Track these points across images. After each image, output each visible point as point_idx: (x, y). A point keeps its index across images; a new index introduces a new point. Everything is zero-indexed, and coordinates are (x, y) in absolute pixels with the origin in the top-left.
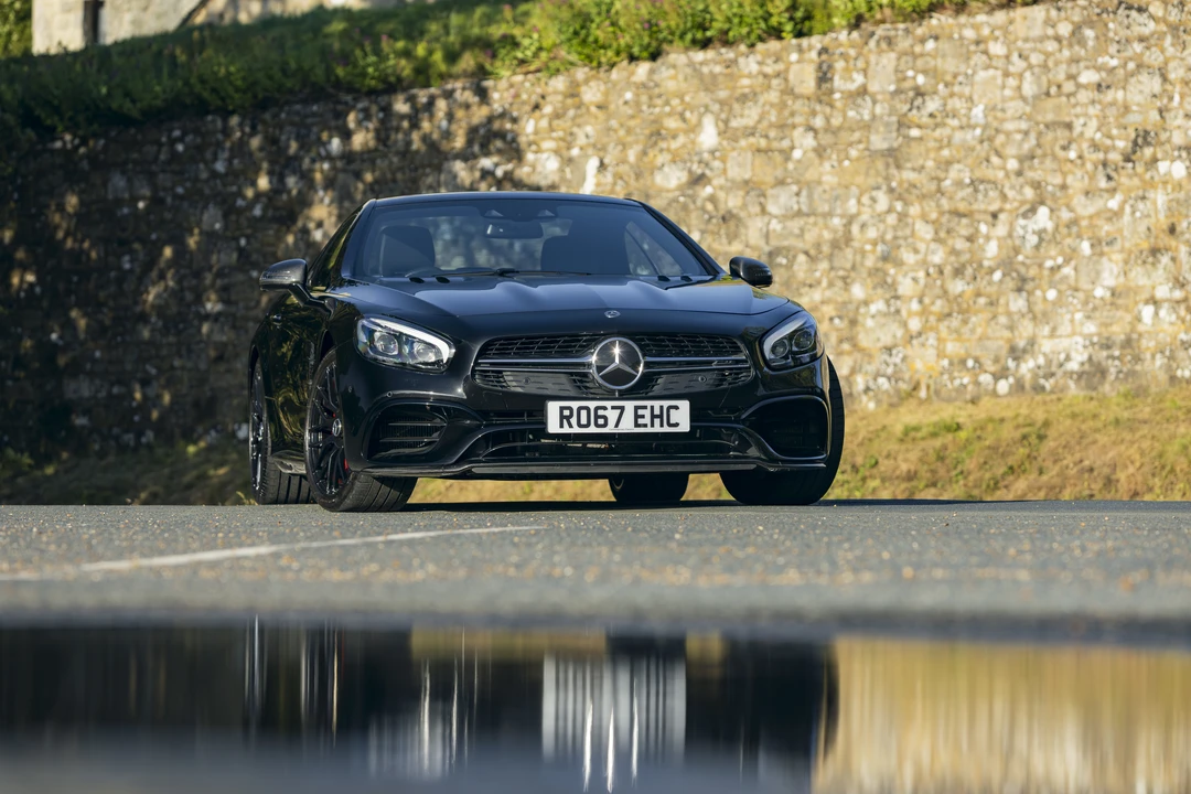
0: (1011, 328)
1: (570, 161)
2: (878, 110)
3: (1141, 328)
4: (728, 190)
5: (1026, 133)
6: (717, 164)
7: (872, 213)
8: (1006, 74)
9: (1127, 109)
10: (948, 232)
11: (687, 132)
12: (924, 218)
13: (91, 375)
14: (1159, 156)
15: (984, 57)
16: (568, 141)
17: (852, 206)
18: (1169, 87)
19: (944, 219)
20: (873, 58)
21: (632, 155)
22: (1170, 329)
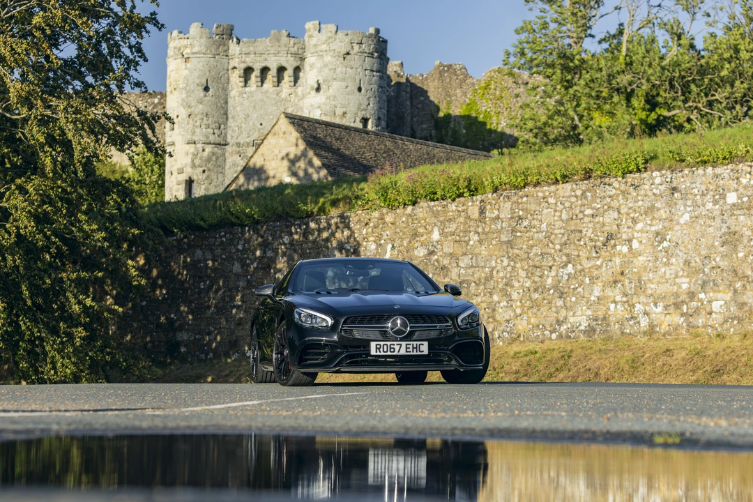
0: (557, 313)
1: (380, 245)
2: (504, 225)
3: (610, 313)
4: (444, 257)
5: (563, 234)
6: (439, 246)
7: (501, 266)
8: (555, 211)
9: (604, 225)
10: (532, 274)
11: (427, 234)
12: (522, 268)
13: (188, 331)
14: (617, 244)
15: (546, 204)
16: (380, 237)
17: (493, 264)
18: (621, 216)
19: (530, 269)
20: (502, 205)
21: (405, 243)
22: (621, 313)
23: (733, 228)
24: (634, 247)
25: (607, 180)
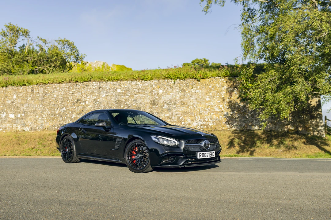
2: (40, 95)
4: (18, 104)
5: (62, 99)
6: (16, 100)
7: (39, 107)
8: (59, 91)
9: (76, 96)
11: (11, 96)
12: (47, 108)
14: (81, 102)
15: (56, 89)
17: (36, 106)
18: (82, 94)
19: (50, 108)
20: (40, 89)
21: (3, 99)
23: (119, 99)
24: (87, 103)
25: (77, 83)
